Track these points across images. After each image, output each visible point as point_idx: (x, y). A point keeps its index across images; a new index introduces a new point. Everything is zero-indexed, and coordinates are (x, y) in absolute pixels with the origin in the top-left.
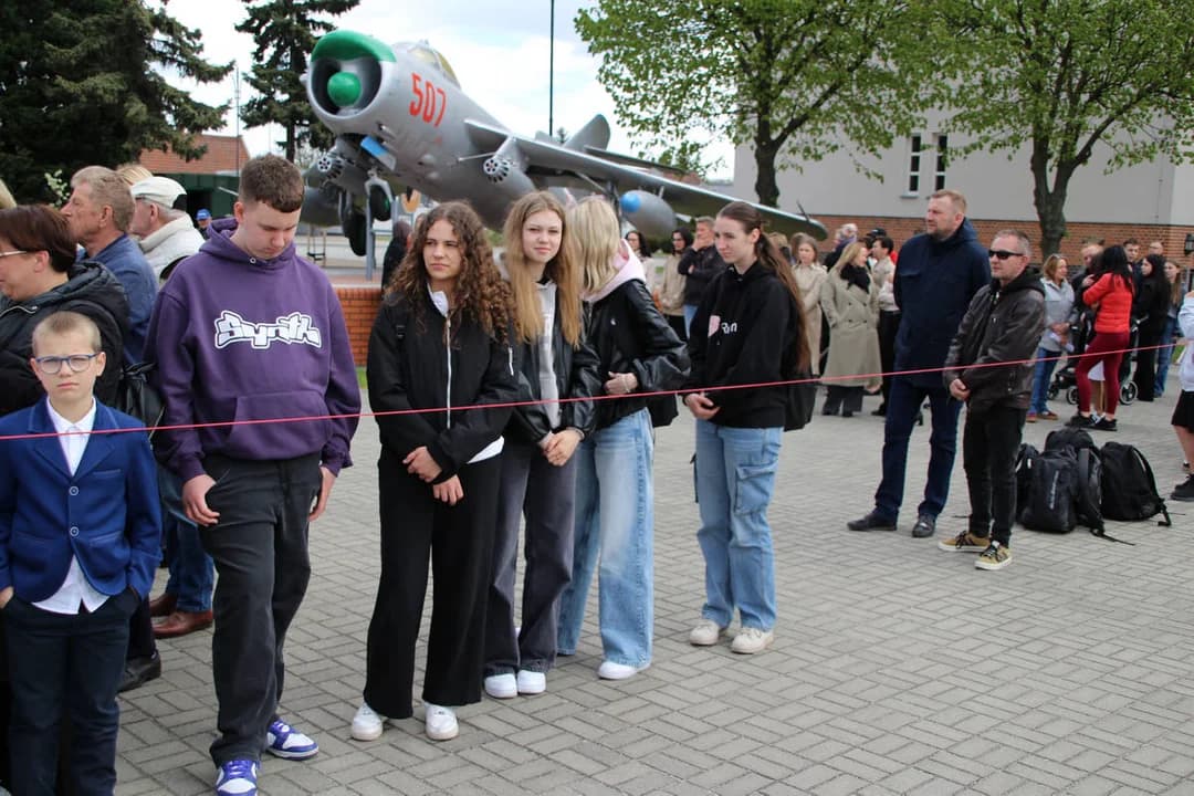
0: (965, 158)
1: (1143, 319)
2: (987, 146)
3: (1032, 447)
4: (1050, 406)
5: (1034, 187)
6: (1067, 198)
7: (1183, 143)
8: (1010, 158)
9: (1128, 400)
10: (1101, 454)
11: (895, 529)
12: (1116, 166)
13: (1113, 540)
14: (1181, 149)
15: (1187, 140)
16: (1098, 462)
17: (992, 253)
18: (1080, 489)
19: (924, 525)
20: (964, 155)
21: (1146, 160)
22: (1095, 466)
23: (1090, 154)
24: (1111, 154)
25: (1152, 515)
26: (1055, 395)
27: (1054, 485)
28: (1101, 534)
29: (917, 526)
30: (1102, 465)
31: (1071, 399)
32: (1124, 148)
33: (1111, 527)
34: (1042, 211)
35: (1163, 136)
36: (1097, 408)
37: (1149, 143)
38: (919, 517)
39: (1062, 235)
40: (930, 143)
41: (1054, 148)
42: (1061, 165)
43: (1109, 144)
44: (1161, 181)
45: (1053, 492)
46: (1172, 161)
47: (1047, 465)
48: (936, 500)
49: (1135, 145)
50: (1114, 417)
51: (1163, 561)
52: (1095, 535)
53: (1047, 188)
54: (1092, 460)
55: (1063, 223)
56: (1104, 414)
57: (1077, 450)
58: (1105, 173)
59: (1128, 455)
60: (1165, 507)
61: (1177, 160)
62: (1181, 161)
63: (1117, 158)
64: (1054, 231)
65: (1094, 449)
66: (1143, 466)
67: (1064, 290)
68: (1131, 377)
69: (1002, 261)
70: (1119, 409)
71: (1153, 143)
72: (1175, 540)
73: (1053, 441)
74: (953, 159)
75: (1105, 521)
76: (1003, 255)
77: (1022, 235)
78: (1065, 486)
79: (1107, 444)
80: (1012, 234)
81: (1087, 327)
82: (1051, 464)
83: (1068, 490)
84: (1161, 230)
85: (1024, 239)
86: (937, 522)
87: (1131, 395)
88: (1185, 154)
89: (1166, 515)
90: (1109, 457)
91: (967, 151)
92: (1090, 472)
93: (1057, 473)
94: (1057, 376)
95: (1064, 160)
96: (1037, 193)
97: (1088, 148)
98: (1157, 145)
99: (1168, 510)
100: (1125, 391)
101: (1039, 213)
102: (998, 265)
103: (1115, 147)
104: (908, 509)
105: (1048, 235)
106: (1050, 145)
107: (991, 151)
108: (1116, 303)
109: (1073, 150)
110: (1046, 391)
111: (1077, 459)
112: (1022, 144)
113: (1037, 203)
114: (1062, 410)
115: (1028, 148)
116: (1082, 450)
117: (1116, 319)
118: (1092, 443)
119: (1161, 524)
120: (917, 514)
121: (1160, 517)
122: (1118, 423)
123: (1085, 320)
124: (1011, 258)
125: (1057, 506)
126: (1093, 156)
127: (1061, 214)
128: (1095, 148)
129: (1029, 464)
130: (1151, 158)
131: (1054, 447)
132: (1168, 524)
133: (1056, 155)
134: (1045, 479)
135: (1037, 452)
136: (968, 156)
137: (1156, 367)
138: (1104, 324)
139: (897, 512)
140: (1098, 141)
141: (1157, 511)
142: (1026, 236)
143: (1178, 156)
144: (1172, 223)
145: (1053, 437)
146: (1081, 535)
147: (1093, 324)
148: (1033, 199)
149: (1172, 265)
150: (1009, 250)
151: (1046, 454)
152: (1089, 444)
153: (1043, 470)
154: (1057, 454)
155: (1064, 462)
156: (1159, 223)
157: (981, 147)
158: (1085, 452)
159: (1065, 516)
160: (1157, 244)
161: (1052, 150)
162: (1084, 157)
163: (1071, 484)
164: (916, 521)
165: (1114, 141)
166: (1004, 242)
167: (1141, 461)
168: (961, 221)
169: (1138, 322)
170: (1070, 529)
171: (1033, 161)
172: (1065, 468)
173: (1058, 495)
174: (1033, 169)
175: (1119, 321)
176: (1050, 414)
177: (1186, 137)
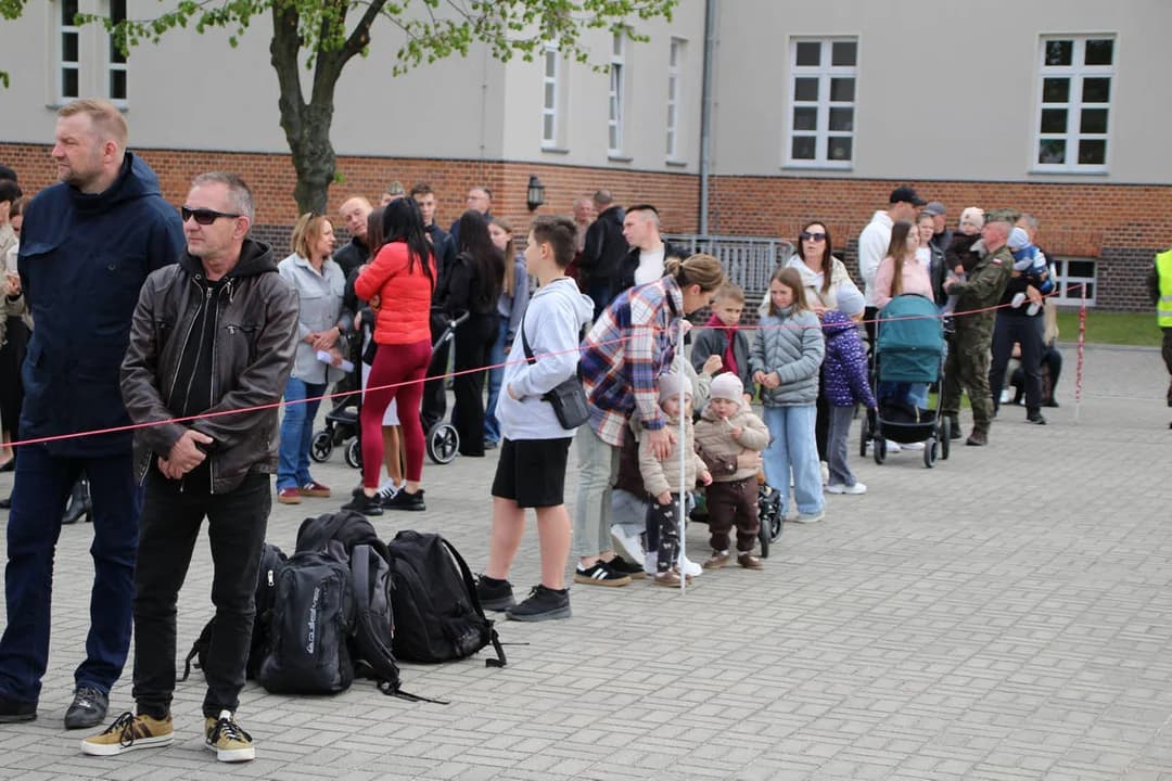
0: (156, 40)
1: (459, 320)
2: (194, 20)
3: (276, 549)
4: (316, 472)
5: (278, 95)
6: (335, 115)
7: (510, 25)
8: (233, 42)
9: (445, 455)
10: (391, 553)
11: (35, 717)
12: (412, 60)
13: (413, 698)
14: (511, 35)
15: (515, 21)
16: (385, 566)
17: (187, 213)
18: (357, 616)
19: (85, 704)
20: (154, 35)
21: (455, 52)
22: (380, 573)
23: (367, 41)
24: (402, 41)
25: (476, 650)
26: (325, 455)
27: (313, 611)
28: (395, 690)
29: (73, 708)
30: (393, 570)
31: (353, 460)
32: (421, 32)
33: (411, 677)
34: (296, 136)
35: (479, 13)
36: (392, 473)
37: (459, 25)
38: (77, 691)
39: (330, 178)
40: (94, 12)
41: (308, 26)
42: (322, 57)
43: (399, 23)
44: (484, 87)
45: (312, 625)
46: (495, 55)
47: (299, 579)
48: (107, 657)
49: (437, 26)
50: (420, 485)
51: (492, 727)
52: (386, 693)
53: (300, 98)
54: (373, 563)
55: (331, 157)
56: (404, 483)
57: (350, 550)
58: (395, 72)
59: (434, 551)
60: (495, 635)
61: (502, 53)
62: (509, 54)
63: (412, 47)
64: (317, 172)
65: (378, 545)
66: (459, 569)
67: (327, 275)
68: (448, 416)
69: (205, 228)
70: (429, 473)
71: (465, 25)
72: (512, 688)
73: (309, 536)
74: (134, 42)
75: (399, 666)
76: (206, 217)
77: (237, 182)
78: (331, 613)
79: (399, 536)
80: (220, 179)
81: (364, 336)
82: (307, 577)
83: (335, 619)
84: (489, 170)
85: (240, 189)
86: (111, 696)
87: (449, 448)
88: (515, 45)
89: (498, 647)
90: (402, 557)
91: (159, 29)
92: (372, 585)
93: (317, 590)
94: (329, 422)
95: (325, 49)
96: (284, 104)
97: (363, 29)
98: (472, 28)
99: (500, 640)
100: (439, 441)
101: (289, 140)
102: (199, 234)
103: (407, 28)
104: (57, 677)
105: (308, 178)
106: (301, 22)
107: (201, 30)
108: (404, 294)
109: (338, 32)
110: (308, 449)
111: (350, 564)
112: (252, 18)
113: (286, 123)
114: (338, 478)
115: (263, 26)
116: (357, 548)
117: (405, 320)
118: (374, 535)
119: (490, 663)
120: (74, 687)
121: (489, 652)
122: (424, 495)
123: (362, 324)
124: (218, 222)
125: (320, 649)
126: (372, 42)
127: (326, 142)
128: (374, 29)
129: (271, 579)
130: (463, 49)
131: (310, 548)
132: (499, 662)
133: (315, 40)
134: (297, 603)
135: (283, 556)
136: (162, 36)
137: (485, 397)
138: (389, 330)
139: (38, 687)
140: (379, 16)
141: (483, 643)
142: (243, 184)
143: (503, 47)
144: (505, 158)
145: (309, 527)
146: (363, 694)
147: (372, 331)
148: (278, 115)
149: (500, 230)
150: (214, 209)
151: (298, 559)
152: (369, 538)
153: (293, 589)
154: (316, 559)
155: (325, 571)
156: (487, 157)
157: (183, 23)
158: (363, 550)
159: (333, 664)
160: (479, 193)
161: (306, 31)
162: (358, 43)
163: (341, 608)
164: (71, 699)
165: (406, 17)
166: (206, 193)
167: (456, 563)
168: (120, 157)
169: (454, 324)
170: (344, 686)
171: (273, 49)
172: (329, 583)
173: (321, 629)
174: (275, 63)
175: (411, 326)
176: (317, 487)
177: (513, 16)
